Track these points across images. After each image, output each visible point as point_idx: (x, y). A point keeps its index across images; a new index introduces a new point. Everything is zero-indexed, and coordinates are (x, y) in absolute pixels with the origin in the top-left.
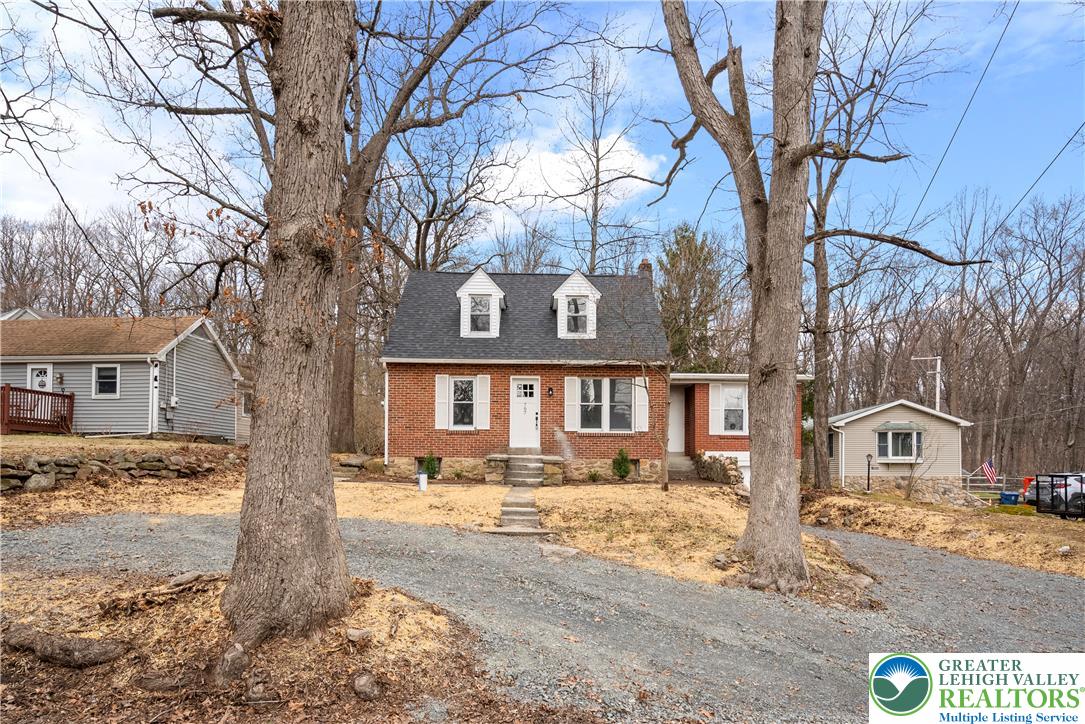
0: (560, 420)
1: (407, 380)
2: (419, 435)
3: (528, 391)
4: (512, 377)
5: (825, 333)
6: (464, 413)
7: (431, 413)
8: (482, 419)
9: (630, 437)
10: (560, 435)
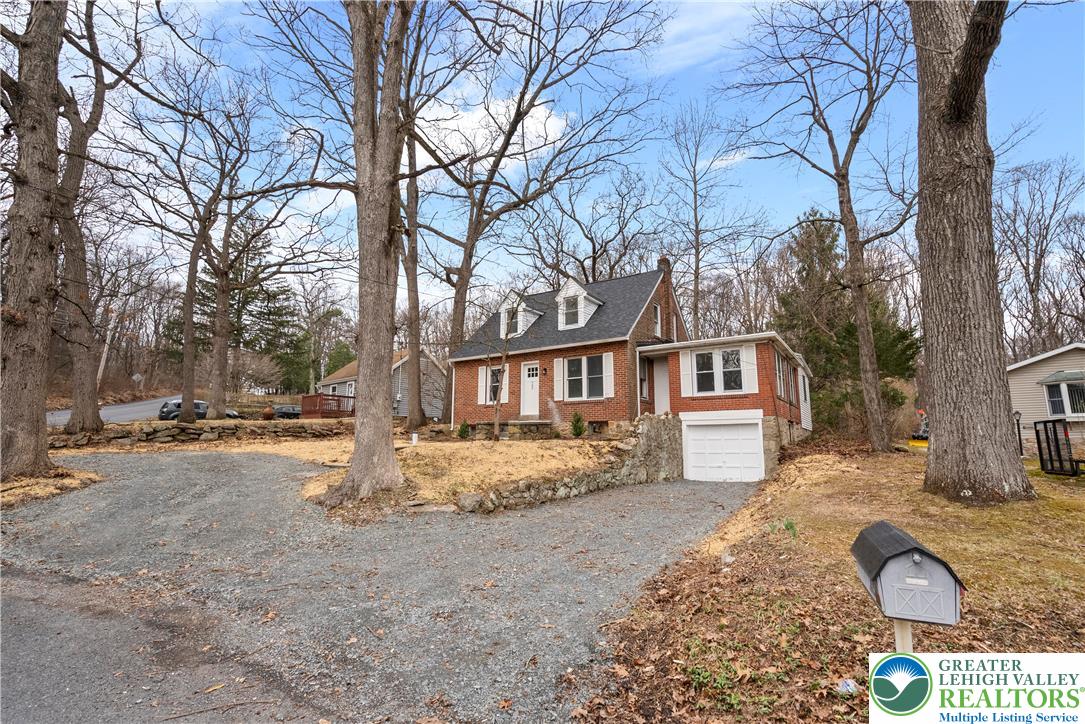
0: (551, 394)
1: (465, 372)
2: (470, 409)
3: (532, 373)
4: (522, 364)
5: (860, 286)
6: (495, 392)
7: (476, 395)
8: (504, 397)
9: (601, 402)
10: (551, 405)
